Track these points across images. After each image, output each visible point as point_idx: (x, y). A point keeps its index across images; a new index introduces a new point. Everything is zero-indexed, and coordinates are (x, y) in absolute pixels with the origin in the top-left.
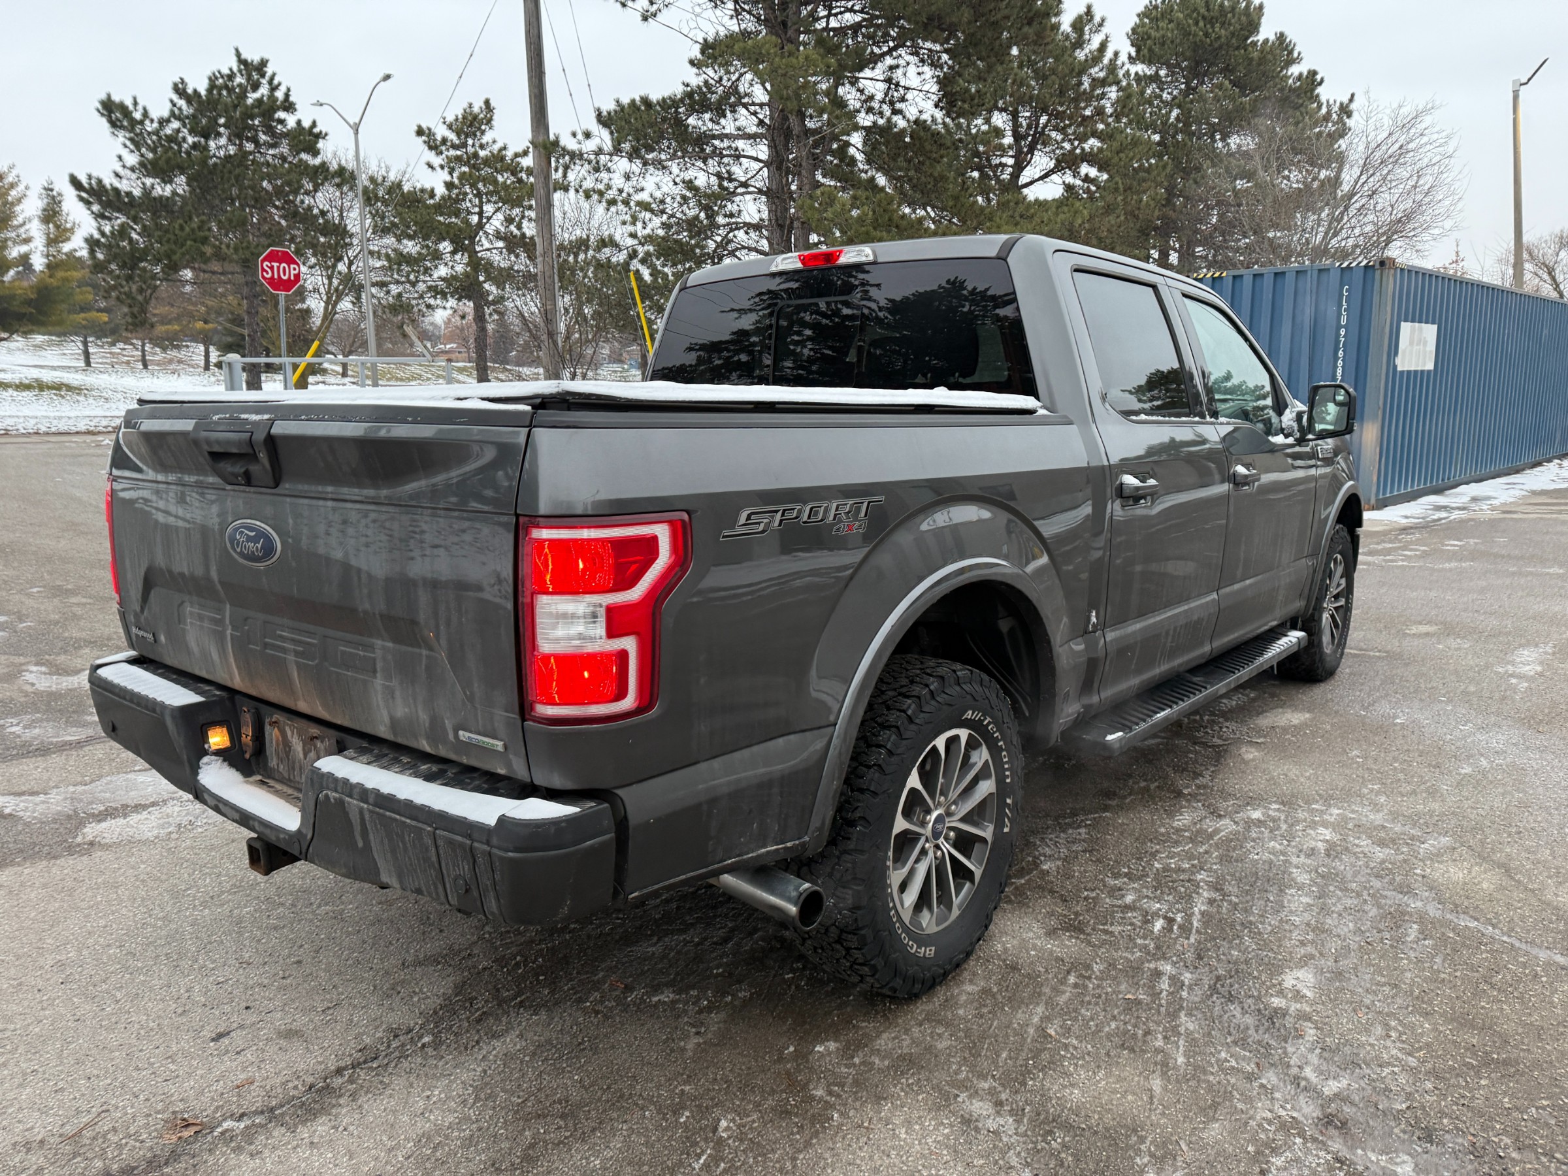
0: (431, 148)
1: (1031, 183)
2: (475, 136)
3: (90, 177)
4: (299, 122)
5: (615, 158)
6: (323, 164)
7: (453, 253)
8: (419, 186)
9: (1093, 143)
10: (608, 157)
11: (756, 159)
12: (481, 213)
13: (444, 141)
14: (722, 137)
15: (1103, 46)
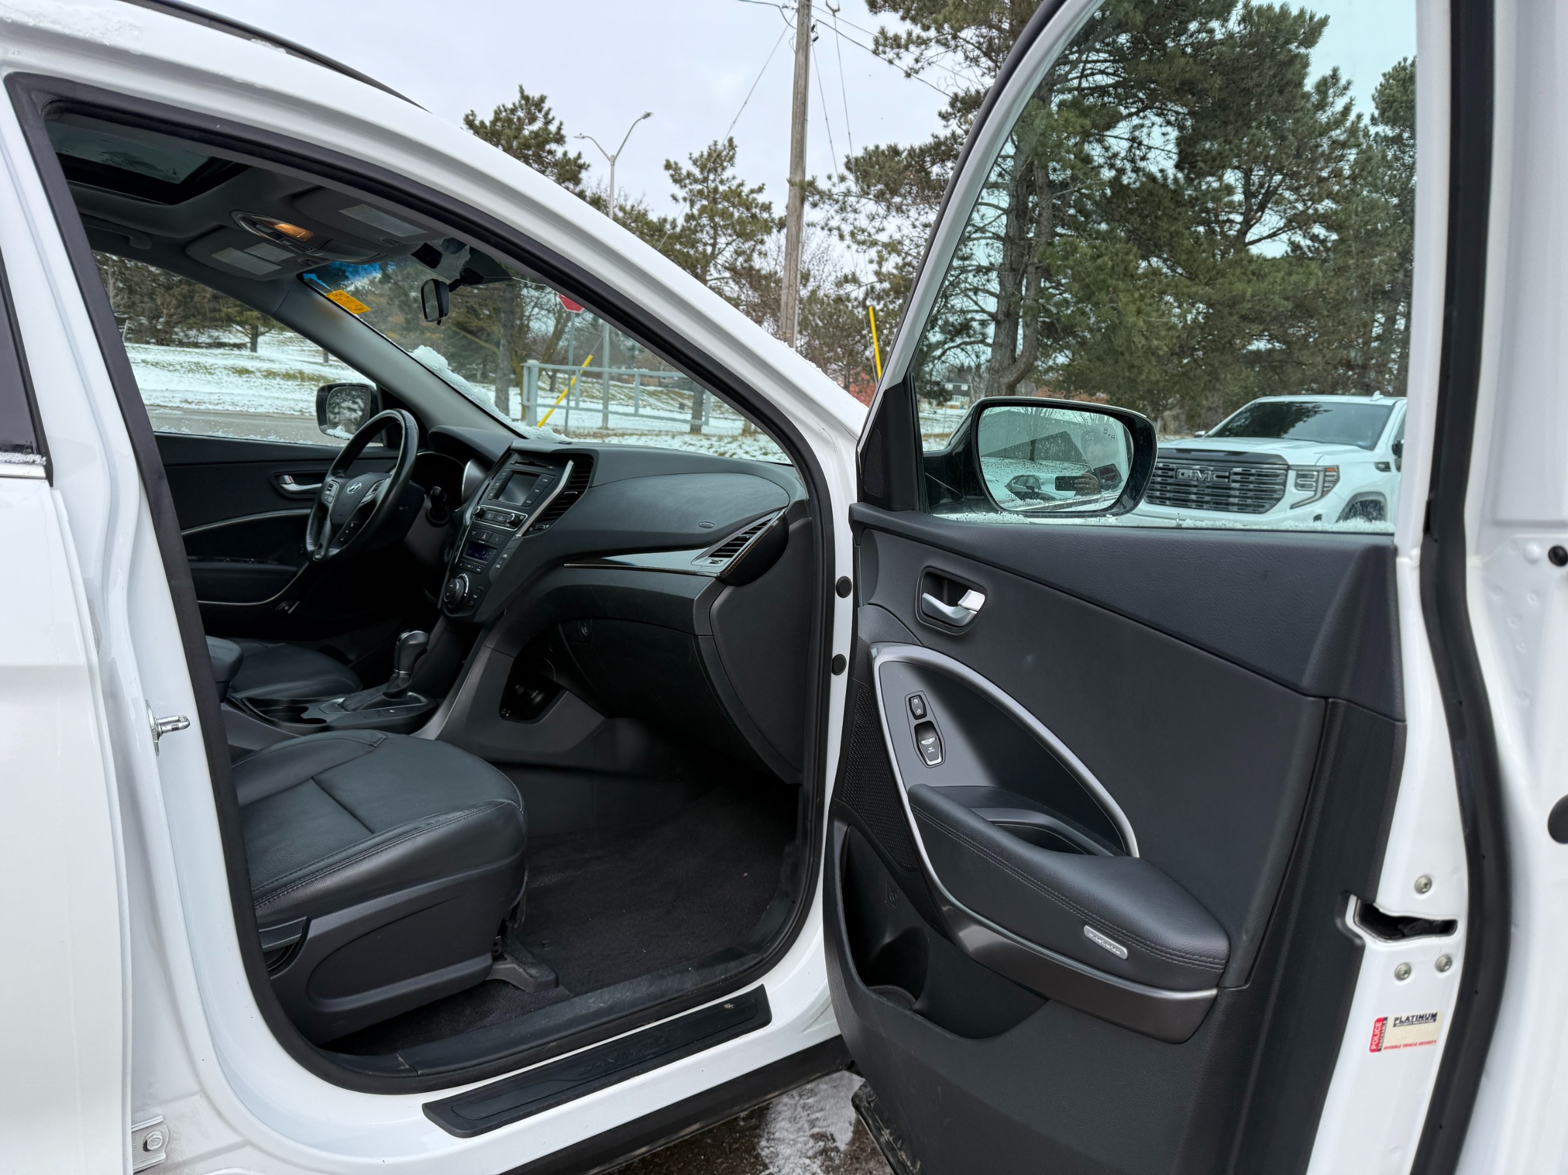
0: (675, 181)
1: (1259, 240)
2: (716, 171)
4: (565, 154)
5: (864, 201)
8: (663, 216)
9: (1327, 205)
10: (856, 199)
11: (997, 207)
12: (714, 245)
13: (689, 175)
15: (1347, 110)
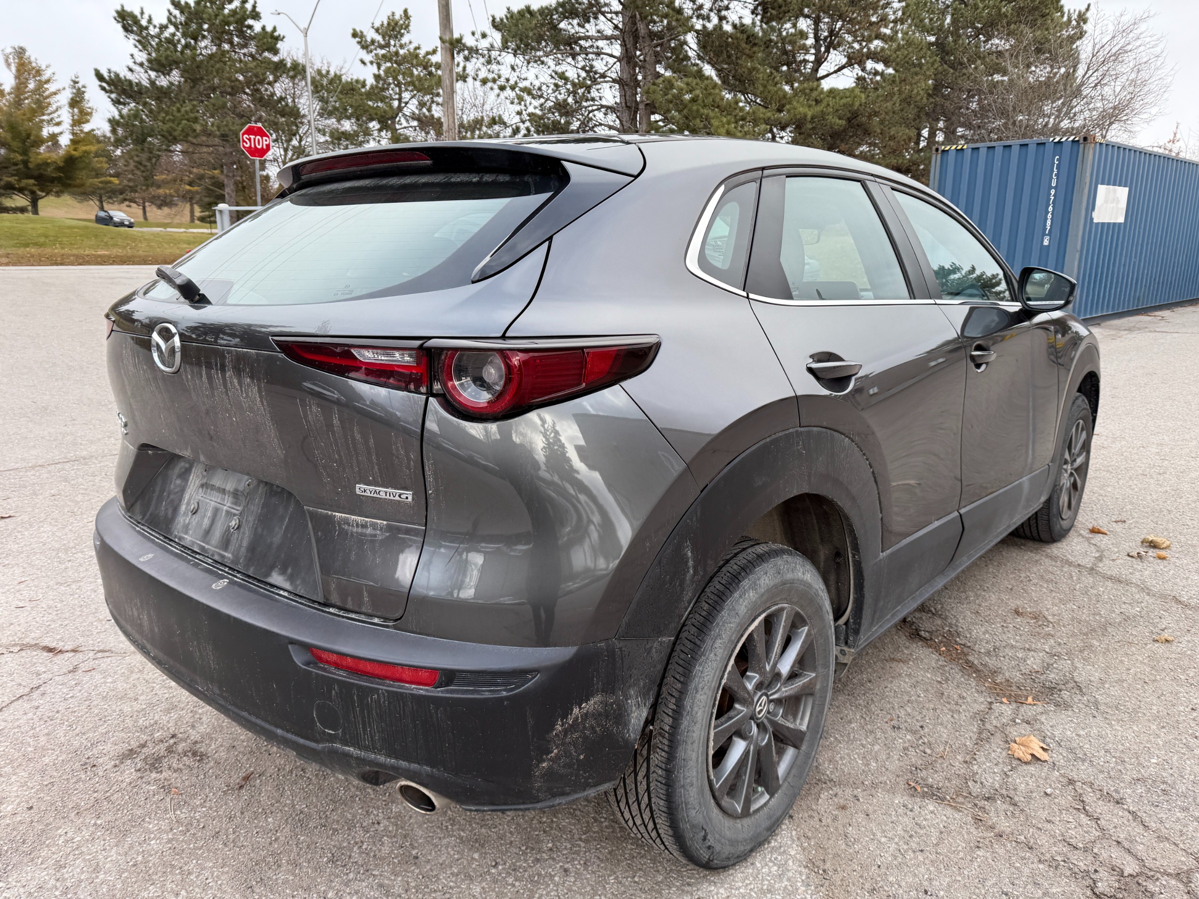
0: (363, 47)
1: (827, 76)
2: (396, 37)
3: (109, 71)
4: (264, 28)
5: (504, 54)
6: (282, 63)
7: (380, 130)
8: (355, 78)
9: (877, 44)
10: (498, 53)
11: (612, 56)
12: (400, 100)
13: (373, 42)
14: (586, 38)
